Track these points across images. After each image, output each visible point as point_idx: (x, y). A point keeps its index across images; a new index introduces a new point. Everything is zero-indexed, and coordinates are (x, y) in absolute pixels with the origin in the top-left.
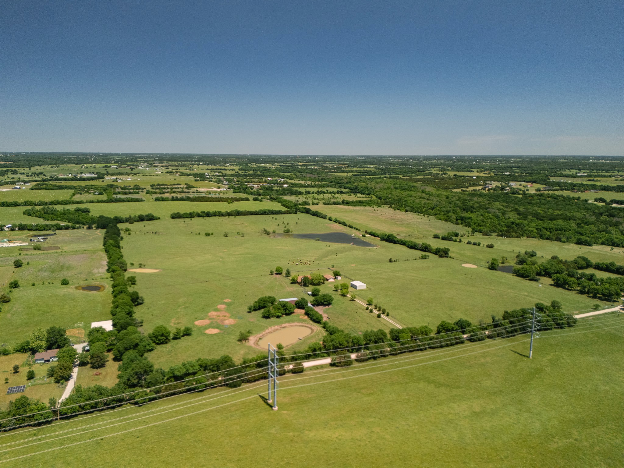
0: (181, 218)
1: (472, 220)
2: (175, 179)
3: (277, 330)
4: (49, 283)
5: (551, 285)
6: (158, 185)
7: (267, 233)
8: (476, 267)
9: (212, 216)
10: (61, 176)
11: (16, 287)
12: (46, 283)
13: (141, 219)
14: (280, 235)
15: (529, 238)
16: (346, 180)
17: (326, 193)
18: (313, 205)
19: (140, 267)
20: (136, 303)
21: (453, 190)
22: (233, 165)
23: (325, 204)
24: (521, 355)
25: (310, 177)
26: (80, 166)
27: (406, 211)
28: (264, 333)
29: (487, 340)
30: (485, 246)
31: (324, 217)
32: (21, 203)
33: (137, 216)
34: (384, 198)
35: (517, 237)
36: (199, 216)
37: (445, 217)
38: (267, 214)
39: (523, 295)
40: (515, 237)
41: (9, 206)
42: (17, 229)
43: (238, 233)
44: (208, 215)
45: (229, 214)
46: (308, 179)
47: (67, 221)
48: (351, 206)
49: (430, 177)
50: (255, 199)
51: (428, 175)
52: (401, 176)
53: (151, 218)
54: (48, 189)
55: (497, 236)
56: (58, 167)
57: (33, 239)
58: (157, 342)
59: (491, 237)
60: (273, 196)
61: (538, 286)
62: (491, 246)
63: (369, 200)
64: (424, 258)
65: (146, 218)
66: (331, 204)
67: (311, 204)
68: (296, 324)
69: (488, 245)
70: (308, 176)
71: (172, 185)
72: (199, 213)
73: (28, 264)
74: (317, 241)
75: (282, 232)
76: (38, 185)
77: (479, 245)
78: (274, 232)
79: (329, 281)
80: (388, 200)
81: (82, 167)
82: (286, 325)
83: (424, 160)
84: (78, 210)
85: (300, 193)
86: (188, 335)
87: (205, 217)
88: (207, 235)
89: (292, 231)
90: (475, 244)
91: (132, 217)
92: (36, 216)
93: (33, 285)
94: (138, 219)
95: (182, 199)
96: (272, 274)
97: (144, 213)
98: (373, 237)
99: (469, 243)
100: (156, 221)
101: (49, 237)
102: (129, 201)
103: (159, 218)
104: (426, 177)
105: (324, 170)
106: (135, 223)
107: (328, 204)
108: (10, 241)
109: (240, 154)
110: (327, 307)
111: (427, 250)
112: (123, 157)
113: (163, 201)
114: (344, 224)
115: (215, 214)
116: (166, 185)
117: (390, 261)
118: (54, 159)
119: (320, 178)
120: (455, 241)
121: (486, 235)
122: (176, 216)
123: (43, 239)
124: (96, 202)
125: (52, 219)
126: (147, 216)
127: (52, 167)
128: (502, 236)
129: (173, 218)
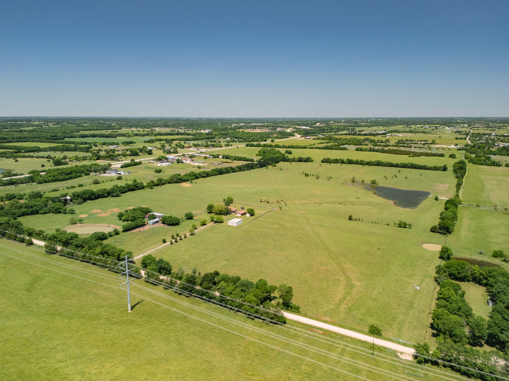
6: (406, 140)
7: (354, 181)
13: (300, 160)
14: (358, 184)
38: (408, 168)
42: (225, 157)
44: (350, 162)
50: (451, 156)
53: (306, 160)
56: (388, 127)
57: (214, 163)
65: (303, 160)
75: (370, 182)
78: (363, 182)
84: (286, 152)
88: (306, 175)
89: (378, 183)
94: (298, 160)
103: (312, 161)
106: (292, 163)
108: (203, 163)
117: (350, 219)
122: (326, 161)
123: (219, 164)
127: (383, 127)
129: (322, 162)
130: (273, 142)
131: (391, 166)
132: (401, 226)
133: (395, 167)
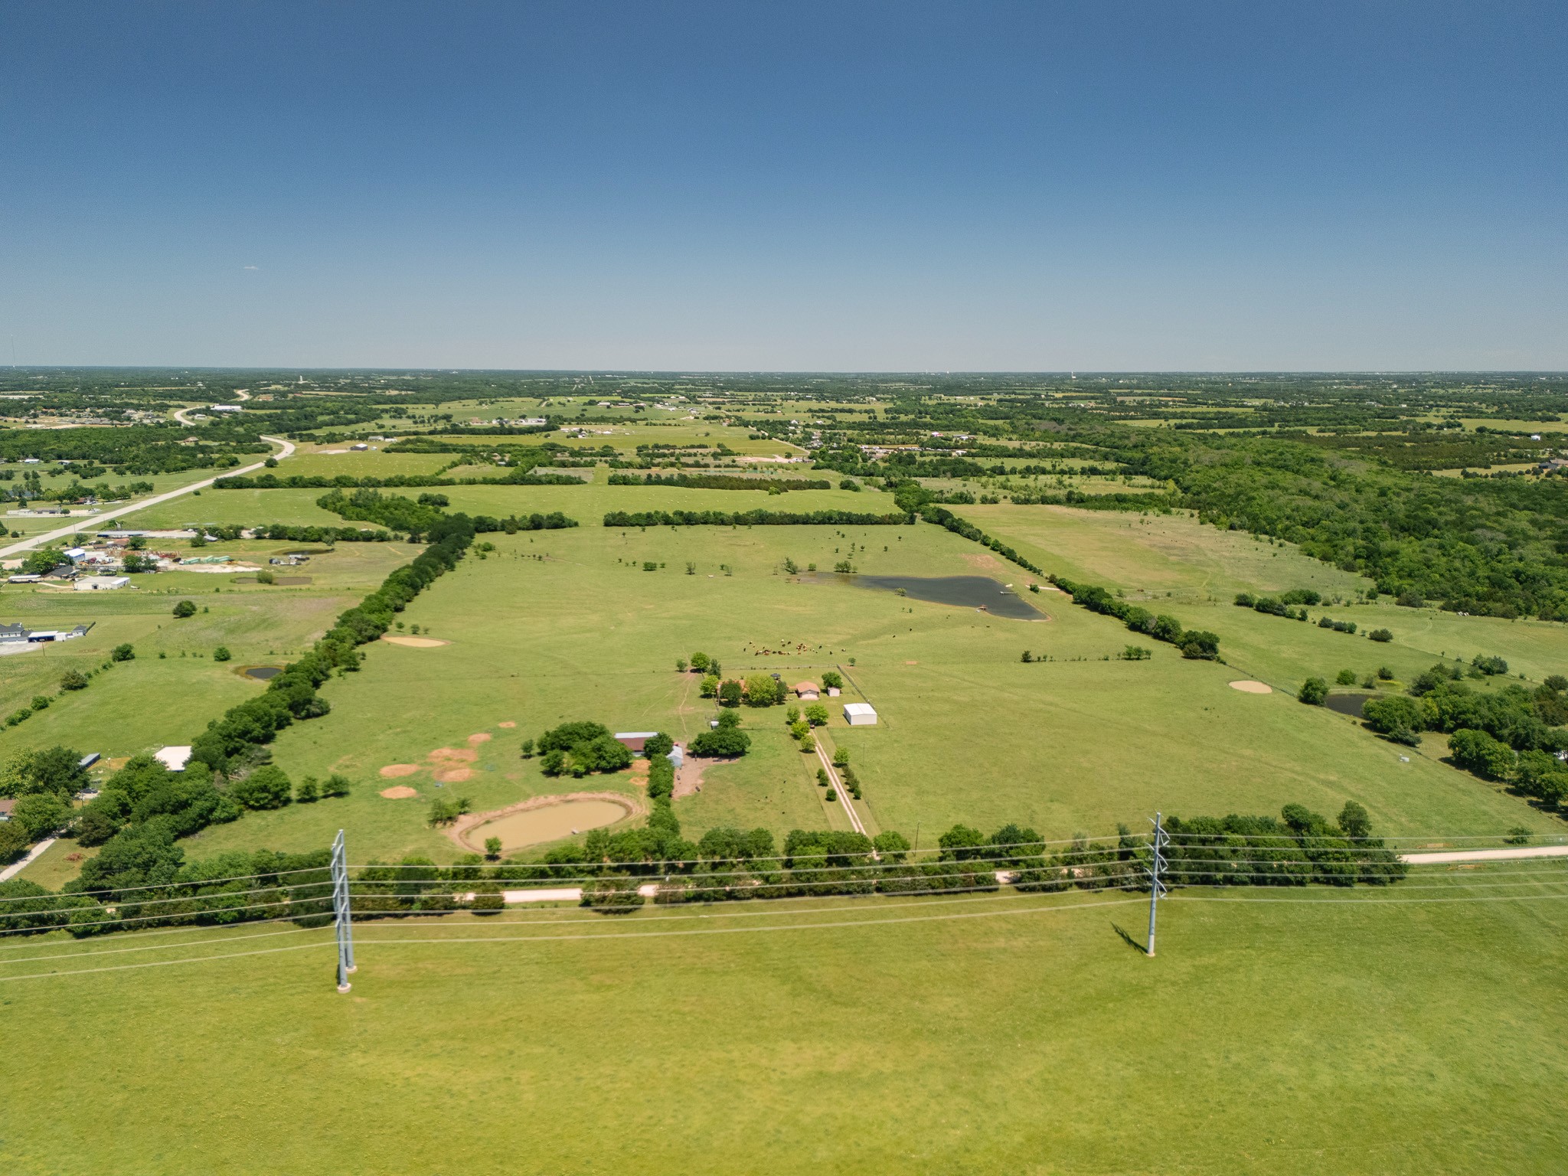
0: (625, 525)
1: (1396, 559)
2: (707, 435)
3: (550, 805)
4: (195, 655)
5: (1446, 760)
6: (656, 446)
7: (792, 569)
8: (1266, 690)
9: (697, 524)
10: (475, 424)
11: (125, 659)
12: (189, 654)
13: (536, 524)
14: (824, 576)
15: (1546, 619)
16: (1134, 439)
17: (1050, 473)
18: (983, 503)
19: (415, 633)
20: (303, 714)
21: (1435, 473)
22: (884, 399)
23: (1016, 501)
24: (1129, 941)
25: (1045, 431)
26: (538, 401)
27: (1232, 527)
28: (509, 809)
29: (1075, 891)
30: (1367, 635)
31: (974, 535)
32: (330, 481)
33: (528, 516)
34: (1195, 489)
35: (1504, 616)
36: (667, 521)
37: (1327, 548)
38: (835, 523)
39: (1318, 780)
40: (1496, 615)
41: (305, 486)
42: (267, 535)
43: (722, 567)
44: (689, 520)
45: (739, 520)
46: (1038, 434)
47: (384, 522)
48: (1087, 508)
49: (1399, 433)
50: (845, 486)
51: (1396, 430)
52: (1312, 431)
53: (558, 523)
54: (418, 452)
55: (1443, 608)
56: (492, 403)
57: (276, 558)
58: (252, 803)
59: (1422, 610)
60: (893, 479)
61: (1398, 759)
62: (1381, 637)
63: (1145, 495)
64: (1134, 655)
65: (545, 523)
66: (1034, 502)
67: (978, 501)
68: (607, 795)
69: (1376, 632)
70: (1043, 428)
71: (687, 447)
72: (667, 516)
73: (206, 611)
74: (900, 598)
75: (832, 569)
76: (408, 441)
77: (1351, 630)
78: (812, 569)
79: (804, 697)
80: (1204, 496)
81: (541, 403)
82: (581, 795)
83: (1437, 385)
84: (425, 500)
85: (978, 472)
86: (339, 794)
87: (679, 524)
88: (649, 567)
89: (855, 569)
90: (1339, 628)
91: (517, 519)
92: (334, 510)
93: (162, 657)
94: (528, 524)
95: (669, 482)
96: (681, 671)
97: (545, 511)
98: (1063, 593)
99: (1325, 624)
100: (568, 530)
101: (312, 557)
102: (550, 483)
103: (576, 524)
104: (1384, 433)
105: (1109, 411)
106: (520, 533)
107: (1027, 502)
108: (231, 561)
109: (927, 371)
110: (725, 762)
111: (1167, 636)
112: (646, 381)
113: (625, 484)
114: (1010, 555)
115: (706, 520)
116: (674, 447)
117: (1026, 659)
118: (501, 386)
119: (1072, 433)
120: (1291, 616)
121: (1409, 604)
122: (615, 521)
123: (298, 559)
124: (481, 483)
125: (357, 516)
126: (550, 517)
127: (481, 404)
128: (1456, 609)
129: (607, 524)
130: (272, 466)
131: (794, 523)
132: (1133, 656)
133: (804, 523)
